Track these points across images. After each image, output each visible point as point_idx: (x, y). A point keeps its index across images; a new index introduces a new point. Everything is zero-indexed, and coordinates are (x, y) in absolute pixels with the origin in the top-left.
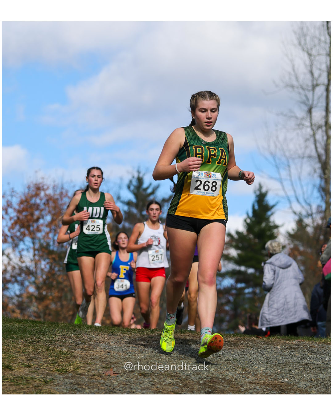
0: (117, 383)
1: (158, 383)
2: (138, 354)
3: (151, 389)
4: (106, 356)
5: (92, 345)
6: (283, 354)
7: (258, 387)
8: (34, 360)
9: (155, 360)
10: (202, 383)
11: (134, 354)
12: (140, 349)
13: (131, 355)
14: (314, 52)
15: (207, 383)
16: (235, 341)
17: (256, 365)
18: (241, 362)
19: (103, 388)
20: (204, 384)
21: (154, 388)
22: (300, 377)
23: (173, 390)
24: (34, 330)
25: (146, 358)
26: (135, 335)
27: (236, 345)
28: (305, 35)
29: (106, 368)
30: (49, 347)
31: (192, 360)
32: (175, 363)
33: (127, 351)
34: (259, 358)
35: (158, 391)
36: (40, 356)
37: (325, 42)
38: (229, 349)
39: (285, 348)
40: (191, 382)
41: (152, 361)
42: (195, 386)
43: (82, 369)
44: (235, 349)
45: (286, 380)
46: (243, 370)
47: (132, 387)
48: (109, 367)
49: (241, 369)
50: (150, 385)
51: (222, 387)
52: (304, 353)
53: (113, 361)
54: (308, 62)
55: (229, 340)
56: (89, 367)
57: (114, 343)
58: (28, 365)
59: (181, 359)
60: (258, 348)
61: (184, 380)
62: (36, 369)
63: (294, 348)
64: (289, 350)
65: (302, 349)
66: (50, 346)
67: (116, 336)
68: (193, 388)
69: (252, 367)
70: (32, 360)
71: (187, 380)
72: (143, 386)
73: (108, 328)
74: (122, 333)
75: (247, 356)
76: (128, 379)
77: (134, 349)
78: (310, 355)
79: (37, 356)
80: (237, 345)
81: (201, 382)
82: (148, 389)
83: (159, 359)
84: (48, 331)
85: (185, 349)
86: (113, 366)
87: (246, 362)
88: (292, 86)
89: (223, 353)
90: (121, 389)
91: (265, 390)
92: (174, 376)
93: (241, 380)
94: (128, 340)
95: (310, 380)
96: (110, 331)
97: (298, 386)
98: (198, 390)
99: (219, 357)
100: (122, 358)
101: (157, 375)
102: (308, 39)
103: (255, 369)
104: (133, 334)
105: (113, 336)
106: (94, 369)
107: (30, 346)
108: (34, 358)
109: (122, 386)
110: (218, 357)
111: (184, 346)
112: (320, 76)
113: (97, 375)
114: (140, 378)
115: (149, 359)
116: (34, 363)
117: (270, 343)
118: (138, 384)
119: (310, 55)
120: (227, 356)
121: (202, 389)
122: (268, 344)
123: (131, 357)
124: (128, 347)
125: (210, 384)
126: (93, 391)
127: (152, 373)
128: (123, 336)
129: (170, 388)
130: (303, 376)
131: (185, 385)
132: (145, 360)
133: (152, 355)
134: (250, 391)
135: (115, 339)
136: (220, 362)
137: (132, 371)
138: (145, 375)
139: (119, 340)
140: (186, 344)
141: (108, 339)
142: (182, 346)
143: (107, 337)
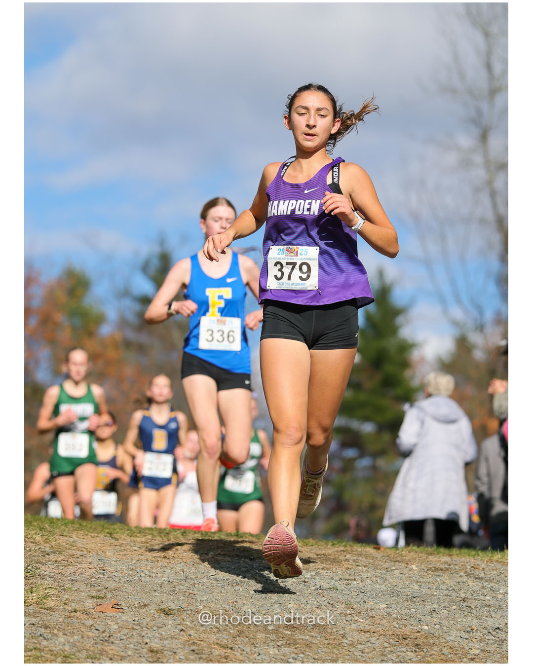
0: (116, 627)
1: (192, 628)
2: (157, 574)
3: (178, 639)
4: (99, 576)
5: (73, 556)
6: (421, 580)
7: (373, 640)
9: (187, 585)
10: (273, 630)
11: (148, 574)
12: (161, 564)
13: (143, 575)
15: (281, 630)
16: (334, 555)
17: (371, 599)
18: (344, 592)
19: (90, 634)
20: (276, 631)
21: (183, 636)
22: (452, 622)
23: (219, 642)
25: (170, 582)
26: (153, 539)
27: (336, 561)
29: (98, 597)
32: (223, 591)
33: (137, 567)
34: (378, 586)
35: (191, 642)
38: (323, 569)
39: (426, 569)
40: (252, 627)
41: (182, 587)
42: (260, 636)
43: (53, 599)
44: (334, 569)
45: (426, 628)
46: (348, 608)
47: (143, 634)
48: (102, 596)
49: (343, 606)
50: (176, 630)
51: (308, 637)
52: (459, 580)
53: (112, 585)
54: (483, 48)
55: (324, 552)
56: (67, 597)
57: (114, 554)
59: (235, 584)
60: (376, 568)
63: (442, 570)
64: (432, 573)
65: (456, 572)
67: (118, 540)
68: (255, 637)
69: (365, 602)
72: (164, 633)
73: (103, 526)
74: (128, 535)
75: (355, 582)
76: (137, 619)
77: (150, 564)
78: (470, 583)
80: (338, 562)
81: (270, 627)
82: (172, 638)
83: (194, 584)
85: (243, 567)
86: (109, 595)
87: (353, 592)
88: (453, 91)
89: (312, 576)
90: (125, 637)
91: (386, 645)
93: (344, 626)
94: (140, 548)
95: (469, 629)
96: (107, 531)
97: (447, 639)
99: (305, 582)
100: (127, 581)
101: (190, 612)
103: (369, 607)
104: (150, 537)
105: (113, 541)
106: (75, 600)
109: (127, 631)
110: (303, 583)
111: (241, 562)
113: (80, 611)
114: (160, 617)
115: (176, 584)
117: (399, 559)
118: (155, 628)
119: (487, 34)
120: (318, 582)
121: (272, 640)
122: (395, 562)
123: (143, 579)
124: (138, 561)
125: (287, 632)
126: (72, 640)
127: (181, 610)
128: (131, 541)
129: (213, 638)
130: (457, 622)
131: (241, 633)
132: (169, 586)
133: (183, 577)
134: (359, 646)
135: (116, 546)
136: (306, 592)
137: (145, 606)
138: (167, 612)
139: (122, 548)
140: (245, 557)
141: (103, 545)
142: (237, 561)
143: (102, 542)
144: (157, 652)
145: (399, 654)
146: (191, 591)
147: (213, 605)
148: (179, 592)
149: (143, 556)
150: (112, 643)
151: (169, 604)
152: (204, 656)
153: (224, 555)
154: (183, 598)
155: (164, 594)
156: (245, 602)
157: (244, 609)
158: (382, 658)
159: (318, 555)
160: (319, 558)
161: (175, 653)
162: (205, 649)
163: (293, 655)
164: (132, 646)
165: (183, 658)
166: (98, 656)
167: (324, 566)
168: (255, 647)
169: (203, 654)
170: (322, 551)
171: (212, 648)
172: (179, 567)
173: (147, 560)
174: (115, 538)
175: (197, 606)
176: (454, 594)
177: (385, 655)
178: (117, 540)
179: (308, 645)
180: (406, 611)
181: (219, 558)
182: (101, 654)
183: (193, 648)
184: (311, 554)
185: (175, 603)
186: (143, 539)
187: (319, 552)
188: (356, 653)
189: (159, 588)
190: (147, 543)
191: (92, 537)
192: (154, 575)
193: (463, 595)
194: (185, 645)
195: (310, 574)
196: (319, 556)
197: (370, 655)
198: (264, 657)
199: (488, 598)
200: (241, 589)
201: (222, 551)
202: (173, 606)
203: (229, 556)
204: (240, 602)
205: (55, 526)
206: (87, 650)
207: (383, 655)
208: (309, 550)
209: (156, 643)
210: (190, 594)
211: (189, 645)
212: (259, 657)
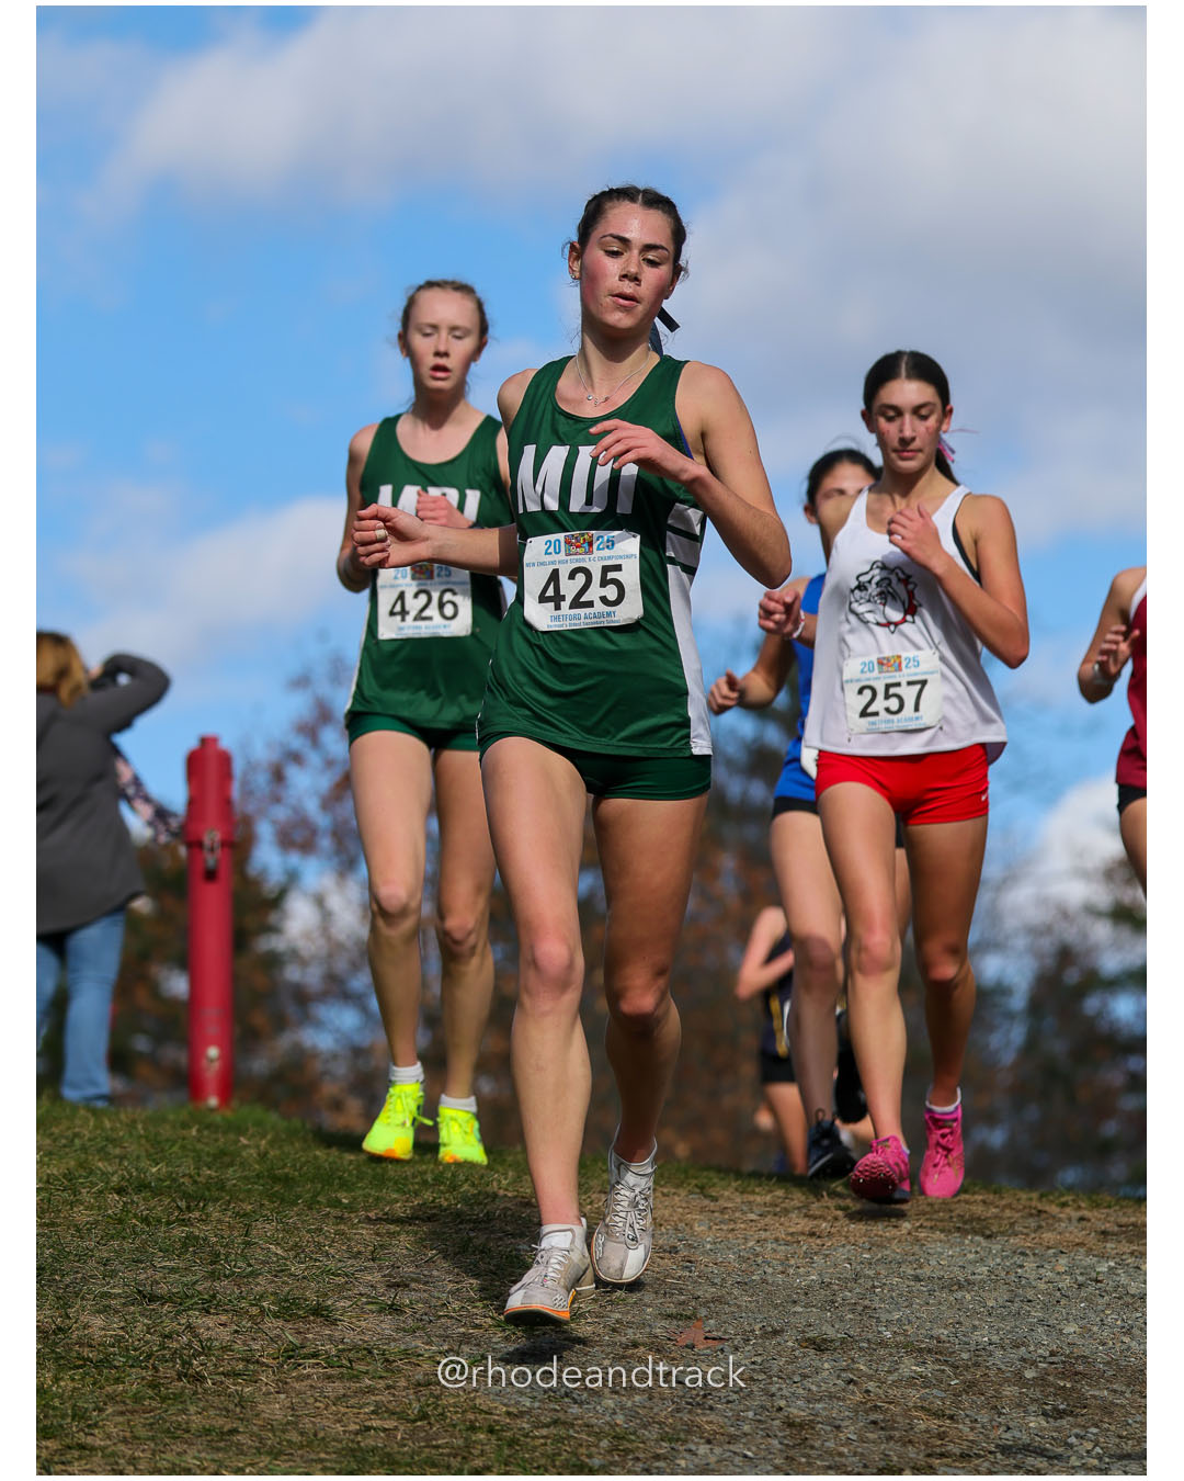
1: (870, 1378)
2: (798, 1267)
3: (844, 1400)
4: (680, 1273)
8: (413, 1285)
9: (858, 1290)
10: (1034, 1378)
11: (780, 1268)
12: (804, 1248)
13: (770, 1270)
15: (1051, 1378)
20: (1041, 1381)
21: (853, 1393)
23: (926, 1404)
24: (414, 1177)
25: (824, 1285)
26: (786, 1198)
29: (679, 1317)
30: (470, 1239)
31: (995, 1294)
32: (931, 1301)
33: (757, 1255)
35: (869, 1405)
36: (435, 1273)
38: (1132, 1253)
40: (991, 1373)
41: (849, 1294)
42: (1009, 1391)
43: (589, 1320)
47: (773, 1389)
48: (689, 1313)
50: (839, 1382)
51: (1106, 1393)
53: (707, 1292)
55: (1133, 1219)
56: (618, 1316)
57: (710, 1228)
58: (393, 1304)
59: (956, 1287)
61: (967, 1368)
62: (421, 1320)
66: (472, 1234)
67: (717, 1201)
68: (998, 1395)
70: (407, 1286)
71: (977, 1365)
72: (814, 1388)
73: (686, 1172)
74: (736, 1190)
76: (759, 1359)
77: (783, 1248)
79: (426, 1273)
81: (1029, 1374)
82: (831, 1397)
83: (874, 1287)
84: (467, 1180)
85: (971, 1252)
86: (703, 1312)
89: (1110, 1268)
90: (735, 1397)
92: (930, 1351)
94: (760, 1215)
96: (694, 1182)
98: (1019, 1406)
99: (1097, 1281)
100: (738, 1283)
101: (865, 1345)
105: (706, 1202)
106: (633, 1323)
107: (399, 1234)
108: (414, 1280)
110: (1094, 1283)
111: (967, 1242)
113: (644, 1345)
114: (805, 1355)
115: (836, 1287)
116: (414, 1296)
118: (797, 1379)
120: (1125, 1281)
121: (1033, 1401)
123: (770, 1279)
124: (758, 1241)
126: (629, 1404)
127: (847, 1342)
128: (743, 1203)
129: (914, 1395)
131: (969, 1385)
132: (823, 1292)
133: (850, 1275)
135: (713, 1212)
136: (1100, 1301)
137: (776, 1333)
138: (820, 1346)
139: (727, 1217)
140: (975, 1232)
141: (687, 1211)
142: (958, 1240)
143: (684, 1205)
144: (801, 1426)
146: (867, 1302)
147: (910, 1330)
148: (843, 1305)
149: (768, 1233)
150: (711, 1408)
151: (824, 1328)
152: (897, 1434)
153: (931, 1228)
154: (851, 1316)
155: (814, 1310)
156: (977, 1323)
157: (976, 1336)
159: (1121, 1226)
160: (1124, 1232)
161: (838, 1428)
162: (899, 1419)
163: (1077, 1431)
164: (750, 1414)
165: (854, 1437)
166: (682, 1436)
167: (1135, 1248)
168: (999, 1414)
169: (894, 1429)
170: (1129, 1217)
171: (912, 1418)
172: (841, 1254)
173: (777, 1240)
174: (711, 1196)
175: (879, 1332)
178: (715, 1199)
179: (1107, 1409)
181: (923, 1235)
182: (689, 1432)
183: (874, 1416)
184: (1108, 1225)
185: (837, 1326)
186: (768, 1198)
187: (1124, 1220)
189: (802, 1297)
190: (776, 1206)
191: (664, 1195)
192: (791, 1271)
194: (857, 1412)
195: (1106, 1265)
196: (1124, 1229)
198: (1018, 1435)
200: (968, 1297)
201: (927, 1220)
202: (831, 1333)
203: (942, 1231)
204: (967, 1323)
205: (589, 1174)
206: (659, 1423)
208: (1103, 1216)
209: (800, 1409)
210: (866, 1307)
211: (867, 1412)
212: (1008, 1435)
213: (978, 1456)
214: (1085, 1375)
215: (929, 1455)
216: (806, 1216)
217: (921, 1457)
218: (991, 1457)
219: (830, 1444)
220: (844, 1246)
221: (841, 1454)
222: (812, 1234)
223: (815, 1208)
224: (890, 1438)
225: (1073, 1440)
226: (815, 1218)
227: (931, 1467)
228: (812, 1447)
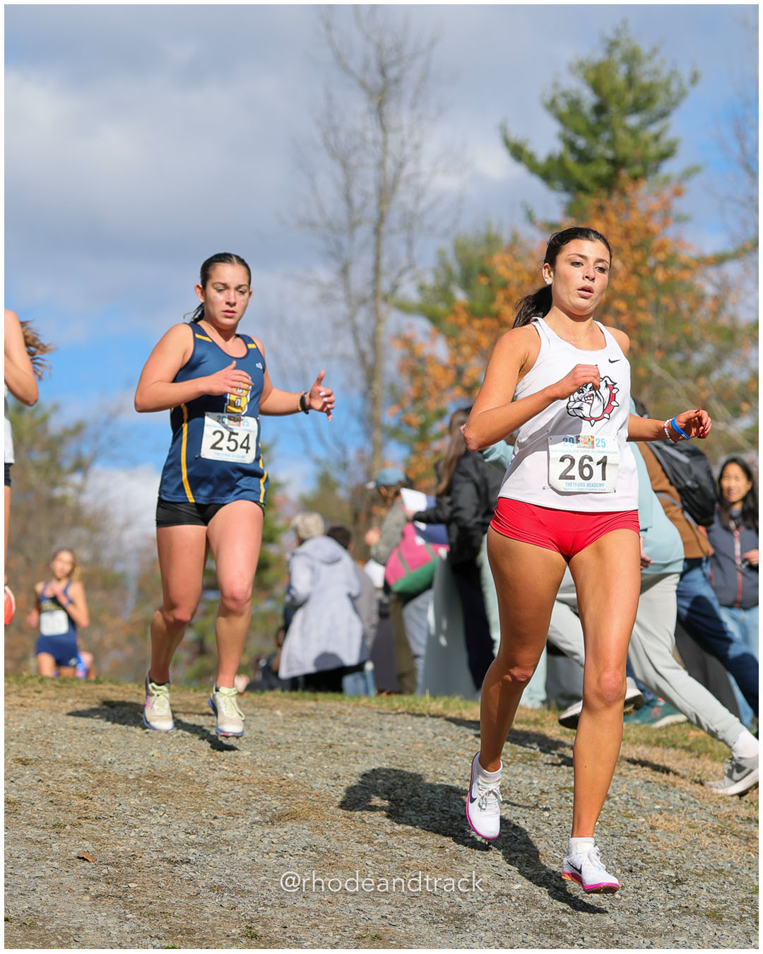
1: (50, 779)
2: (14, 722)
3: (36, 790)
6: (286, 726)
7: (237, 788)
9: (44, 734)
10: (133, 779)
14: (353, 161)
15: (142, 779)
20: (138, 779)
21: (41, 786)
22: (318, 769)
23: (78, 792)
25: (28, 731)
28: (335, 129)
31: (114, 736)
32: (82, 740)
35: (49, 792)
37: (375, 142)
39: (290, 715)
40: (112, 776)
41: (40, 736)
42: (121, 785)
45: (291, 775)
50: (34, 781)
51: (170, 786)
52: (325, 725)
54: (341, 179)
59: (94, 732)
61: (99, 773)
63: (307, 715)
64: (298, 719)
65: (322, 717)
68: (115, 787)
71: (104, 772)
72: (21, 783)
78: (337, 729)
81: (131, 777)
82: (30, 788)
83: (52, 732)
88: (312, 225)
91: (250, 793)
92: (81, 765)
93: (207, 774)
95: (335, 776)
97: (313, 786)
98: (125, 793)
101: (47, 762)
102: (342, 136)
112: (364, 205)
114: (17, 767)
115: (33, 733)
117: (263, 704)
118: (12, 779)
119: (345, 166)
121: (133, 790)
122: (259, 708)
125: (148, 781)
127: (38, 760)
129: (72, 788)
130: (323, 768)
131: (100, 782)
132: (26, 735)
134: (223, 795)
138: (25, 763)
144: (14, 803)
145: (264, 802)
146: (49, 740)
147: (71, 754)
148: (36, 742)
151: (27, 753)
152: (63, 807)
155: (22, 744)
156: (105, 751)
157: (104, 758)
158: (247, 807)
161: (33, 804)
162: (64, 800)
163: (155, 805)
165: (41, 809)
168: (116, 797)
169: (62, 805)
171: (70, 799)
172: (36, 715)
175: (55, 755)
176: (319, 740)
177: (249, 804)
179: (170, 795)
180: (271, 758)
183: (51, 798)
185: (33, 752)
188: (219, 802)
189: (16, 737)
192: (10, 724)
193: (329, 741)
194: (43, 796)
197: (234, 804)
198: (125, 808)
199: (354, 743)
200: (101, 737)
202: (30, 756)
207: (247, 804)
209: (14, 794)
210: (48, 743)
211: (47, 797)
212: (120, 808)
213: (106, 819)
214: (159, 777)
215: (79, 818)
216: (19, 696)
217: (75, 819)
218: (111, 819)
219: (29, 812)
220: (37, 711)
221: (34, 818)
222: (22, 705)
223: (24, 692)
224: (60, 809)
225: (153, 810)
226: (23, 697)
227: (80, 824)
228: (20, 814)
